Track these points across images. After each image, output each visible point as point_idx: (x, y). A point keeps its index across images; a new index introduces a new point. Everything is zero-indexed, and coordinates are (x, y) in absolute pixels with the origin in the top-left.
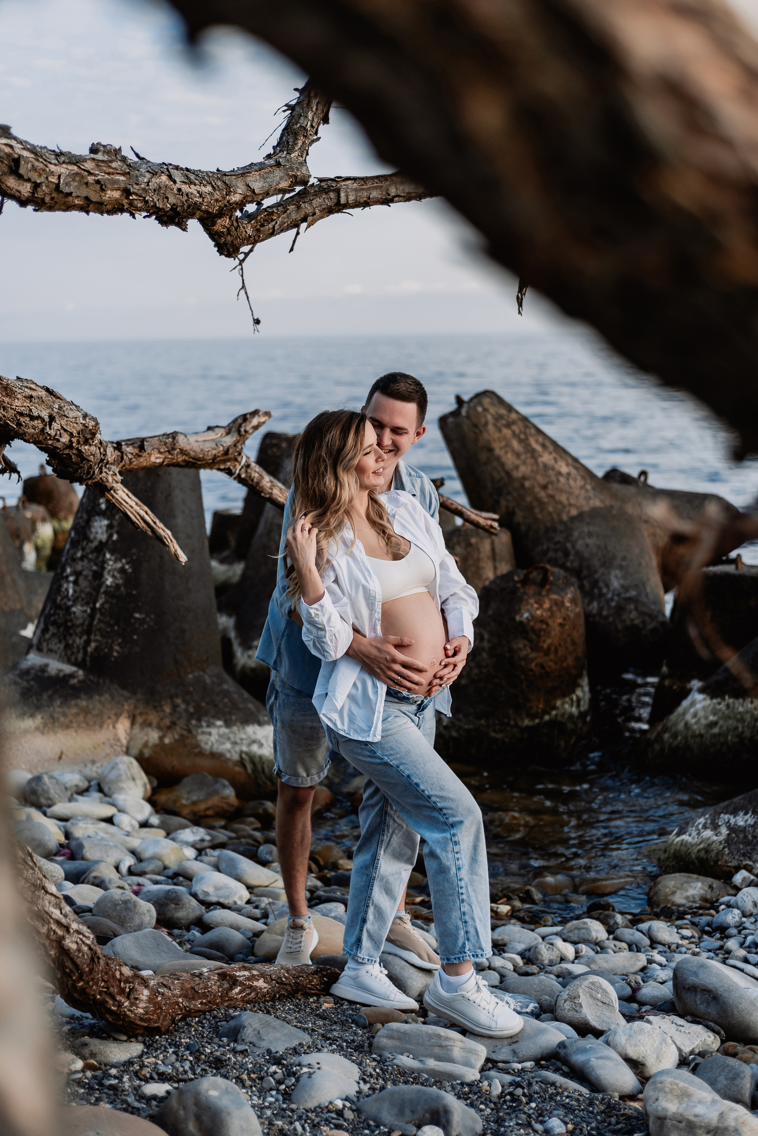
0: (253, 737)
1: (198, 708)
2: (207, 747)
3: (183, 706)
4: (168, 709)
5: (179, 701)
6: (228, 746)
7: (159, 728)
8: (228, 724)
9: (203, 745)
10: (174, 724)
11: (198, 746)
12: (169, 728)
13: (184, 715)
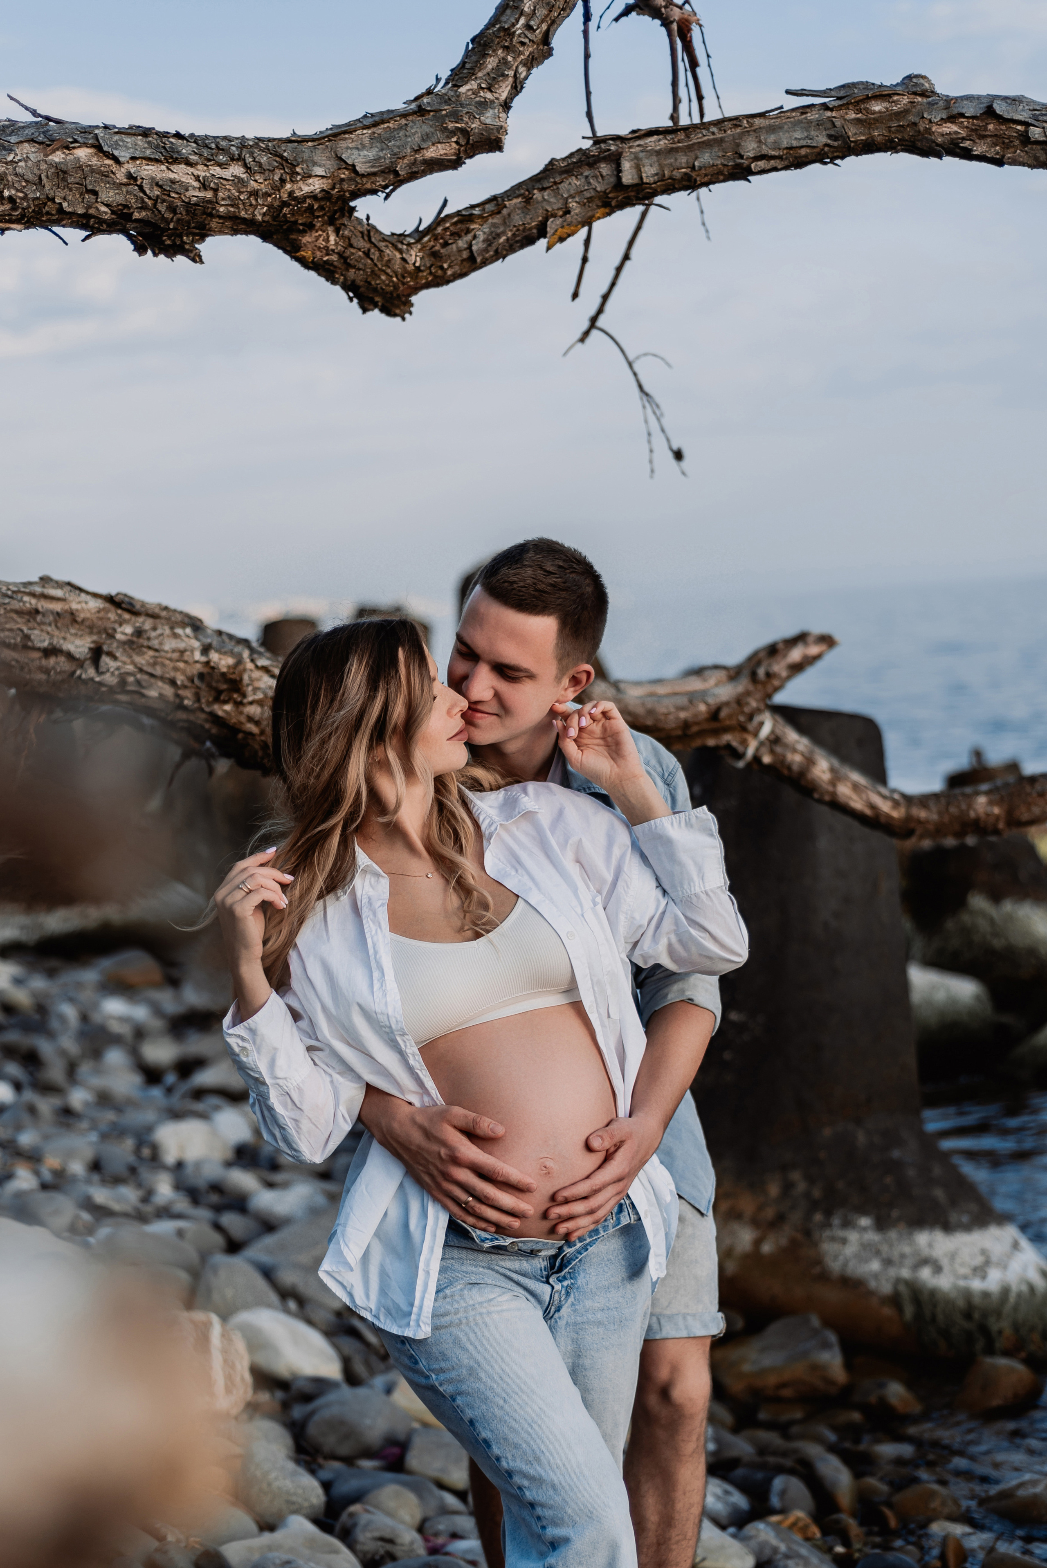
0: (926, 1252)
1: (829, 1191)
2: (835, 1266)
3: (801, 1186)
4: (774, 1190)
5: (796, 1176)
6: (875, 1266)
7: (755, 1223)
8: (881, 1225)
9: (829, 1261)
10: (781, 1218)
11: (819, 1261)
12: (773, 1225)
13: (803, 1204)
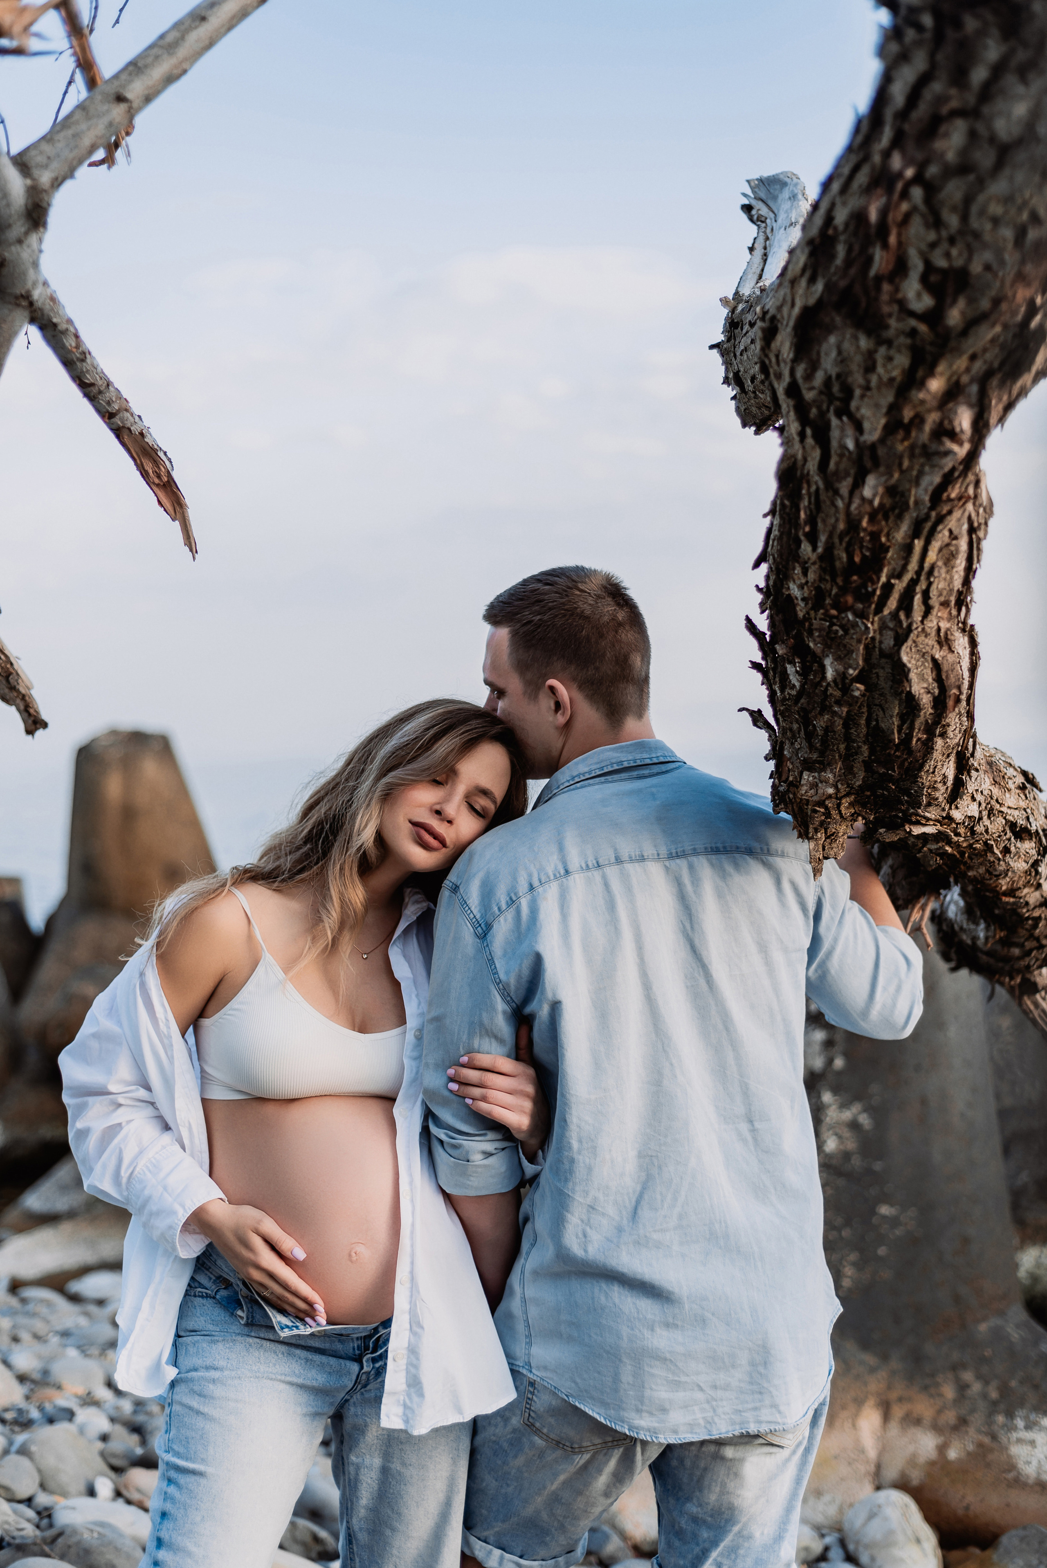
1: (1004, 1390)
2: (1029, 1471)
3: (976, 1387)
4: (949, 1392)
5: (968, 1376)
7: (936, 1428)
9: (1021, 1465)
10: (963, 1422)
11: (1011, 1467)
12: (955, 1428)
13: (982, 1405)
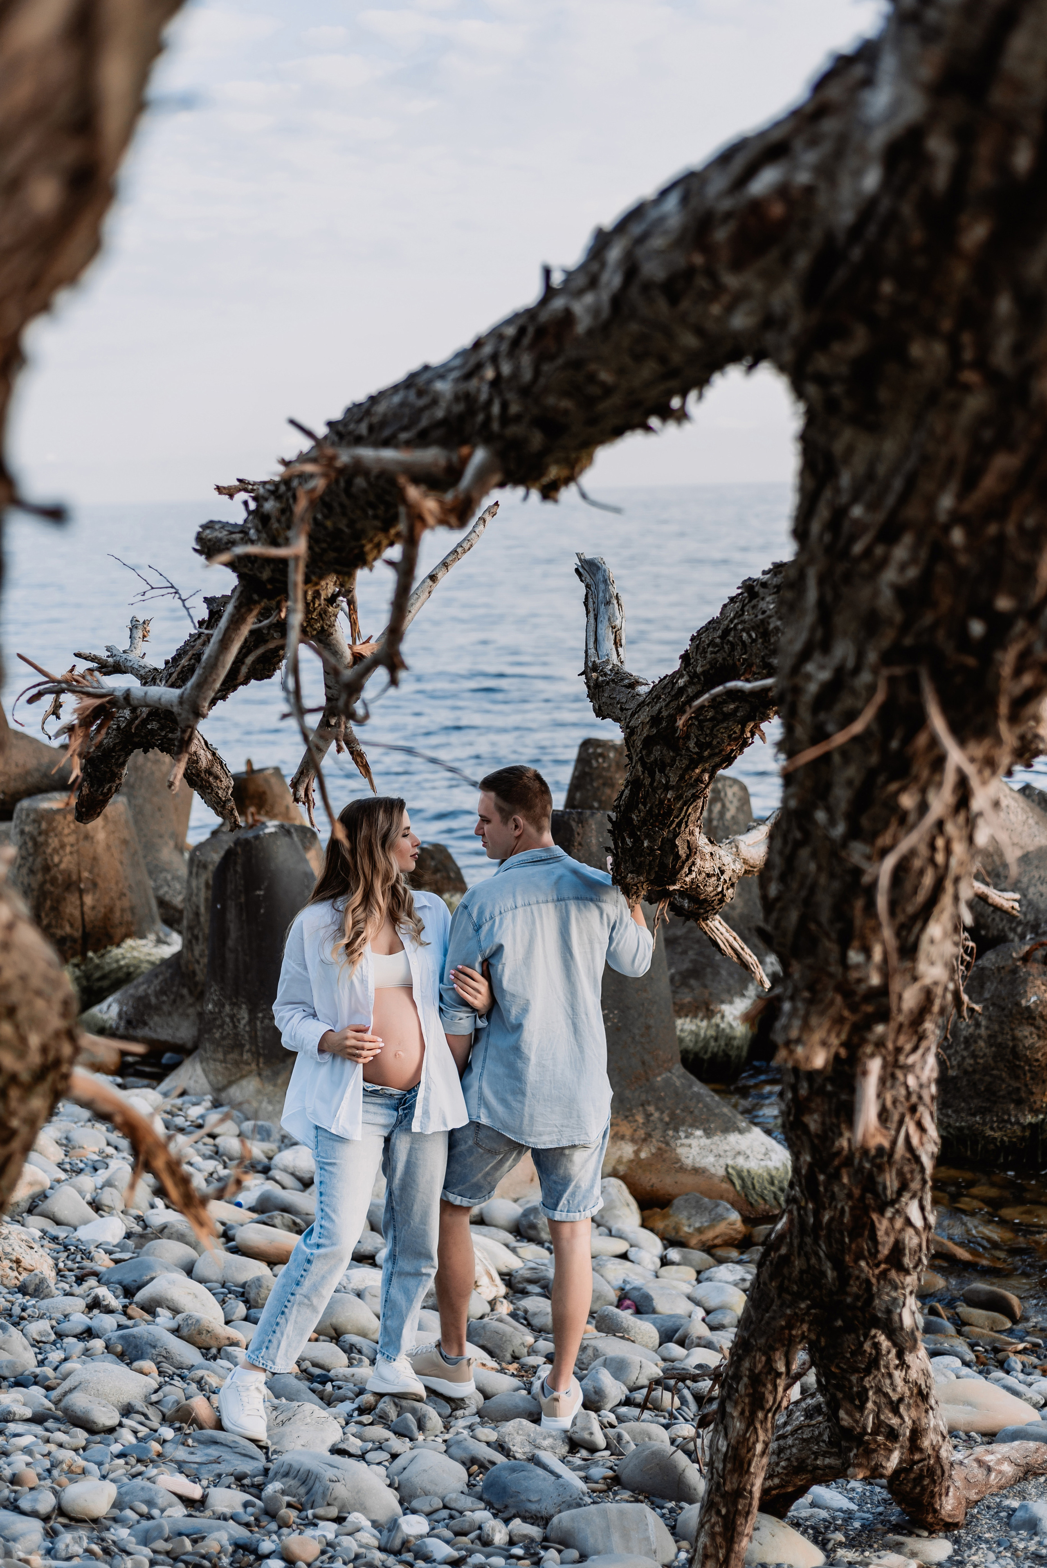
0: (737, 1148)
1: (673, 1116)
2: (688, 1162)
3: (657, 1115)
4: (640, 1119)
5: (651, 1109)
6: (711, 1159)
7: (633, 1140)
8: (708, 1134)
9: (683, 1159)
10: (649, 1136)
11: (678, 1160)
12: (644, 1140)
13: (659, 1125)
